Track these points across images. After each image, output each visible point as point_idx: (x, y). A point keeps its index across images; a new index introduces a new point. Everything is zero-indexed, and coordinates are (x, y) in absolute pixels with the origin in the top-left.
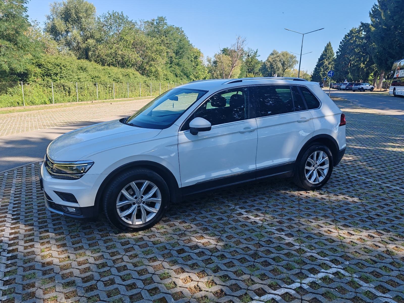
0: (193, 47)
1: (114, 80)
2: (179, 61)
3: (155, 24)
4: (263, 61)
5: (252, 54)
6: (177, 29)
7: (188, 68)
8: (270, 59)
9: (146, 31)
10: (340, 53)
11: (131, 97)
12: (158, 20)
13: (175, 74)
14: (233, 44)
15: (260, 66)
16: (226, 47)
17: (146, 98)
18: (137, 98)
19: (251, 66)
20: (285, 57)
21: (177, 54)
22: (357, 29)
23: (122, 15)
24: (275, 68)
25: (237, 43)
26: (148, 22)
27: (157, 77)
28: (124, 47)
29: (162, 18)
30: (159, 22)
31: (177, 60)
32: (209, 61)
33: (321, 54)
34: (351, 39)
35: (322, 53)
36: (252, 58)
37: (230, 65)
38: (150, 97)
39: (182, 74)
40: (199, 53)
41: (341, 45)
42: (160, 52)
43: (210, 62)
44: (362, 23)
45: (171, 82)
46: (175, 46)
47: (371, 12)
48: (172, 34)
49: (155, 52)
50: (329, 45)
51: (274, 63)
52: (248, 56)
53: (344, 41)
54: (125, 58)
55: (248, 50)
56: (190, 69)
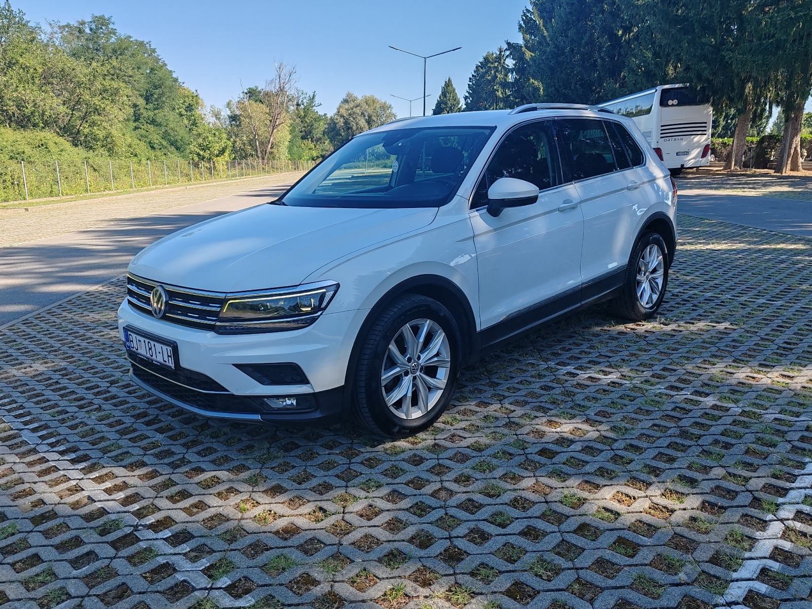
0: (181, 86)
1: (11, 158)
2: (155, 115)
3: (88, 31)
4: (329, 116)
5: (305, 101)
6: (141, 44)
7: (178, 129)
8: (343, 111)
9: (67, 47)
10: (471, 99)
11: (67, 194)
12: (94, 22)
13: (150, 143)
14: (271, 79)
15: (322, 126)
16: (253, 86)
17: (103, 196)
18: (81, 195)
19: (306, 125)
20: (372, 107)
21: (147, 99)
22: (495, 55)
23: (9, 7)
24: (354, 128)
25: (278, 77)
26: (68, 26)
27: (111, 149)
28: (20, 81)
29: (102, 18)
30: (98, 29)
31: (151, 114)
32: (217, 116)
33: (436, 102)
34: (486, 72)
35: (439, 99)
36: (306, 110)
37: (268, 123)
38: (111, 192)
39: (165, 143)
40: (195, 98)
41: (471, 83)
42: (112, 95)
43: (219, 118)
44: (509, 44)
45: (144, 161)
46: (142, 83)
47: (522, 22)
48: (133, 54)
49: (101, 94)
50: (448, 84)
51: (352, 119)
52: (298, 105)
53: (475, 76)
54: (27, 108)
55: (296, 94)
56: (182, 133)
